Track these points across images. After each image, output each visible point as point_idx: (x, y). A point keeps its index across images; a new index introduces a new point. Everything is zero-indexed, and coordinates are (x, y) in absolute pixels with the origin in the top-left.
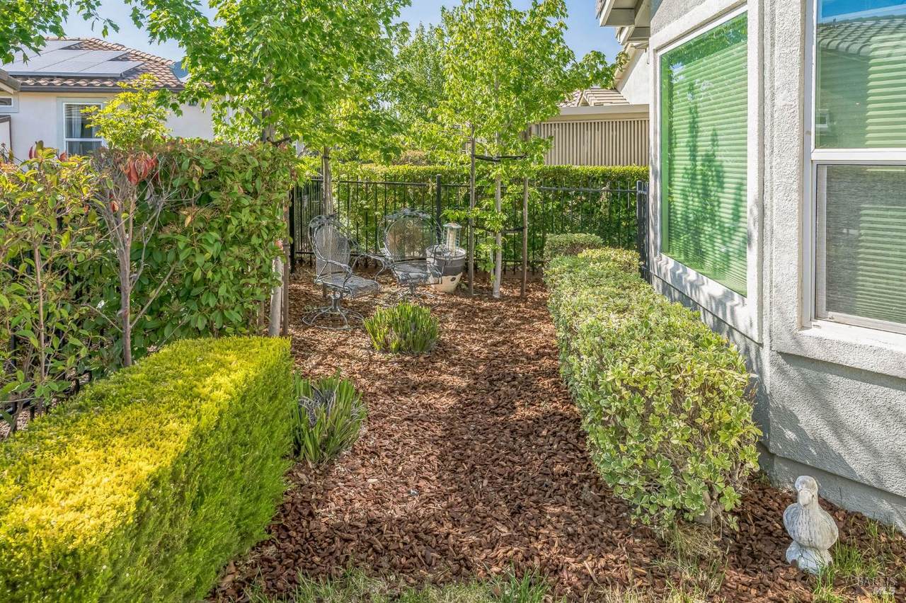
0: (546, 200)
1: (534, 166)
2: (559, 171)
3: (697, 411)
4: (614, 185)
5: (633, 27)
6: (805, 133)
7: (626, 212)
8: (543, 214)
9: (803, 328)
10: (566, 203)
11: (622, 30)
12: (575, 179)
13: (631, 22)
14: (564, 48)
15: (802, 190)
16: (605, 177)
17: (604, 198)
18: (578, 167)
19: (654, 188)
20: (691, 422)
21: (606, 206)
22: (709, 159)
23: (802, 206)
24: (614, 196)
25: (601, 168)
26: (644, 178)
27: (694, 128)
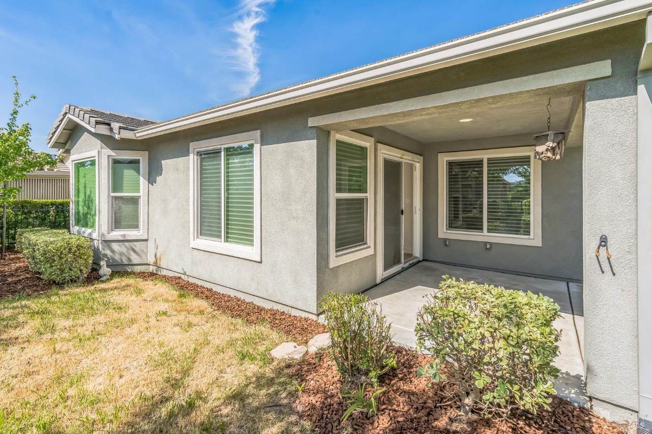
0: (16, 215)
1: (12, 200)
2: (25, 202)
3: (76, 252)
4: (57, 207)
5: (64, 150)
6: (109, 190)
7: (64, 218)
8: (15, 221)
9: (108, 233)
10: (30, 216)
11: (59, 150)
12: (35, 205)
13: (63, 148)
14: (28, 149)
15: (108, 202)
16: (52, 204)
17: (52, 213)
18: (36, 200)
19: (72, 207)
20: (74, 255)
21: (53, 216)
22: (89, 196)
23: (108, 206)
24: (57, 212)
25: (50, 201)
26: (68, 204)
27: (85, 187)
